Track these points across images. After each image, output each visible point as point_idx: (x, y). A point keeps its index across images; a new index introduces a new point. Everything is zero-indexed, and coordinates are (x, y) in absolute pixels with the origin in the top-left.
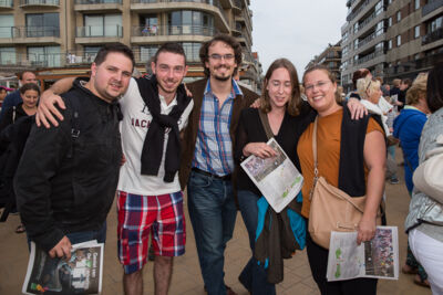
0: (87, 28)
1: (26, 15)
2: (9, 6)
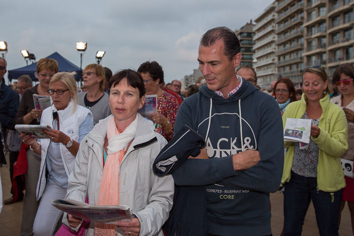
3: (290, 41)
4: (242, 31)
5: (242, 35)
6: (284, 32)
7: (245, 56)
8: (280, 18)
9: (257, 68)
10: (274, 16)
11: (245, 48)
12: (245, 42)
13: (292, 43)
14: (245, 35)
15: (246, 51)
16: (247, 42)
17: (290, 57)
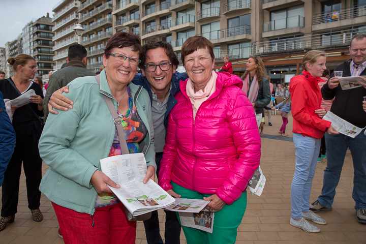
0: (273, 22)
1: (228, 20)
2: (217, 15)
3: (97, 31)
4: (39, 23)
5: (39, 27)
6: (90, 21)
7: (42, 50)
8: (84, 6)
9: (58, 60)
10: (76, 4)
11: (42, 40)
12: (42, 34)
13: (99, 33)
14: (42, 27)
15: (44, 44)
16: (45, 34)
17: (97, 47)
